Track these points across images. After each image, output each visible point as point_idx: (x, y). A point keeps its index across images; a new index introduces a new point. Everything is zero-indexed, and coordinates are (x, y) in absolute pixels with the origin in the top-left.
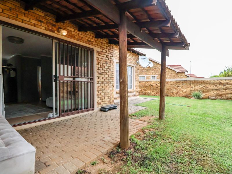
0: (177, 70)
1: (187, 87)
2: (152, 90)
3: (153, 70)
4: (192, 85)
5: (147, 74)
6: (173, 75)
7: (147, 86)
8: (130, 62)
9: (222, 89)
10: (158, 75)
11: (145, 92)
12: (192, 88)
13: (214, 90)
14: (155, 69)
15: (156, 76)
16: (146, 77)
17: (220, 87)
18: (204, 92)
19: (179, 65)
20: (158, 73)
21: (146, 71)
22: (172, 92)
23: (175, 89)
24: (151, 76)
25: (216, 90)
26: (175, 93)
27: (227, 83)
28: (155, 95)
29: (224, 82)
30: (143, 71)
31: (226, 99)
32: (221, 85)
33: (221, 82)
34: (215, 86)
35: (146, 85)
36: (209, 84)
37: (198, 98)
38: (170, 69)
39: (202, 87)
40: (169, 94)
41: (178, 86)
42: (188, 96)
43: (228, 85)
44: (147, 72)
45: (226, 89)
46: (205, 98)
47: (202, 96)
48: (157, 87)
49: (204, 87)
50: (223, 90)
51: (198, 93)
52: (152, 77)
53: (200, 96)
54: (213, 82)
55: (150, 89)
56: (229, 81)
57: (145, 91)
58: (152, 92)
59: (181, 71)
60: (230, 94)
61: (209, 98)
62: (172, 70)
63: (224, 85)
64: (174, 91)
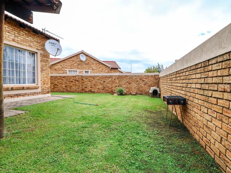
0: (111, 66)
1: (113, 82)
2: (78, 86)
3: (86, 64)
4: (117, 81)
5: (80, 69)
6: (107, 71)
7: (72, 82)
8: (28, 45)
9: (142, 84)
10: (91, 71)
11: (70, 89)
12: (117, 83)
13: (136, 86)
14: (89, 63)
15: (90, 71)
16: (78, 72)
17: (140, 82)
18: (127, 88)
19: (114, 62)
20: (92, 68)
21: (78, 65)
22: (98, 88)
23: (102, 84)
24: (84, 70)
25: (137, 86)
26: (102, 89)
27: (146, 78)
28: (80, 92)
29: (144, 77)
30: (75, 65)
31: (145, 94)
32: (141, 81)
33: (141, 78)
34: (137, 81)
35: (71, 80)
36: (131, 80)
37: (121, 93)
38: (105, 65)
39: (125, 82)
40: (96, 91)
41: (104, 82)
42: (112, 93)
43: (147, 81)
44: (79, 67)
45: (145, 85)
46: (128, 94)
47: (125, 91)
48: (83, 83)
49: (127, 82)
50: (143, 86)
51: (121, 89)
52: (86, 72)
53: (123, 92)
54: (135, 77)
55: (76, 85)
56: (147, 77)
57: (70, 87)
58: (78, 88)
59: (114, 67)
60: (148, 89)
61: (131, 94)
62: (106, 65)
63: (143, 81)
64: (101, 87)
